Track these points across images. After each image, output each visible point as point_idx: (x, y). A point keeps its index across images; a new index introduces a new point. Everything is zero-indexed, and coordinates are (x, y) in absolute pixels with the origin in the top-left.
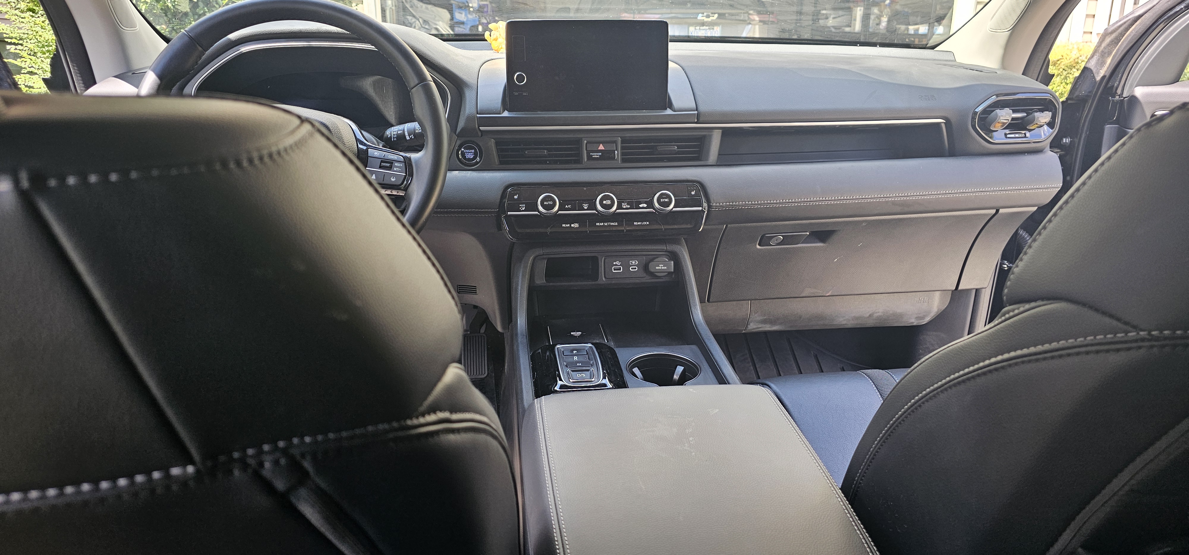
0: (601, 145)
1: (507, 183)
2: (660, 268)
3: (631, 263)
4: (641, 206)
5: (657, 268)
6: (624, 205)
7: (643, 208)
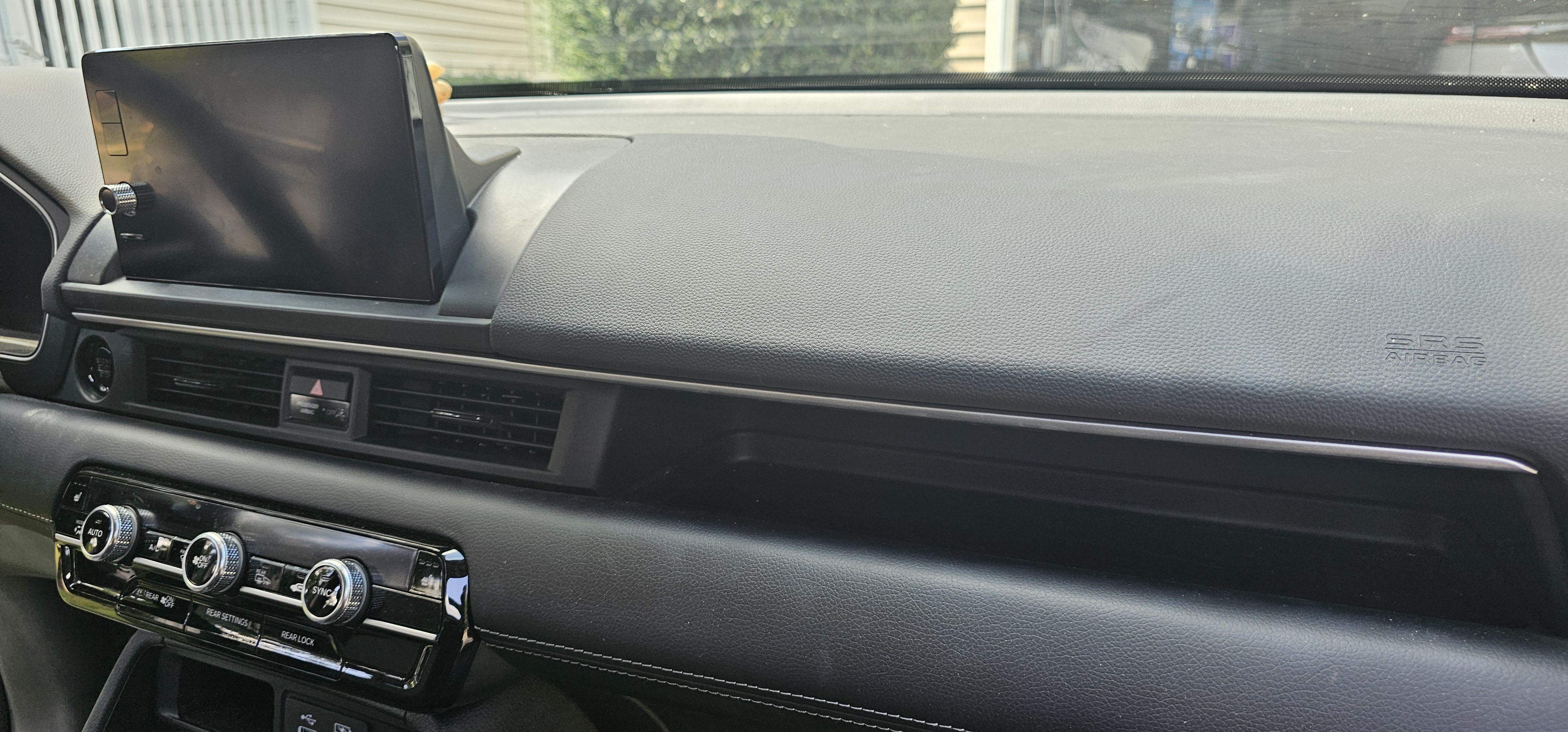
0: (320, 380)
4: (292, 587)
6: (261, 578)
7: (294, 594)
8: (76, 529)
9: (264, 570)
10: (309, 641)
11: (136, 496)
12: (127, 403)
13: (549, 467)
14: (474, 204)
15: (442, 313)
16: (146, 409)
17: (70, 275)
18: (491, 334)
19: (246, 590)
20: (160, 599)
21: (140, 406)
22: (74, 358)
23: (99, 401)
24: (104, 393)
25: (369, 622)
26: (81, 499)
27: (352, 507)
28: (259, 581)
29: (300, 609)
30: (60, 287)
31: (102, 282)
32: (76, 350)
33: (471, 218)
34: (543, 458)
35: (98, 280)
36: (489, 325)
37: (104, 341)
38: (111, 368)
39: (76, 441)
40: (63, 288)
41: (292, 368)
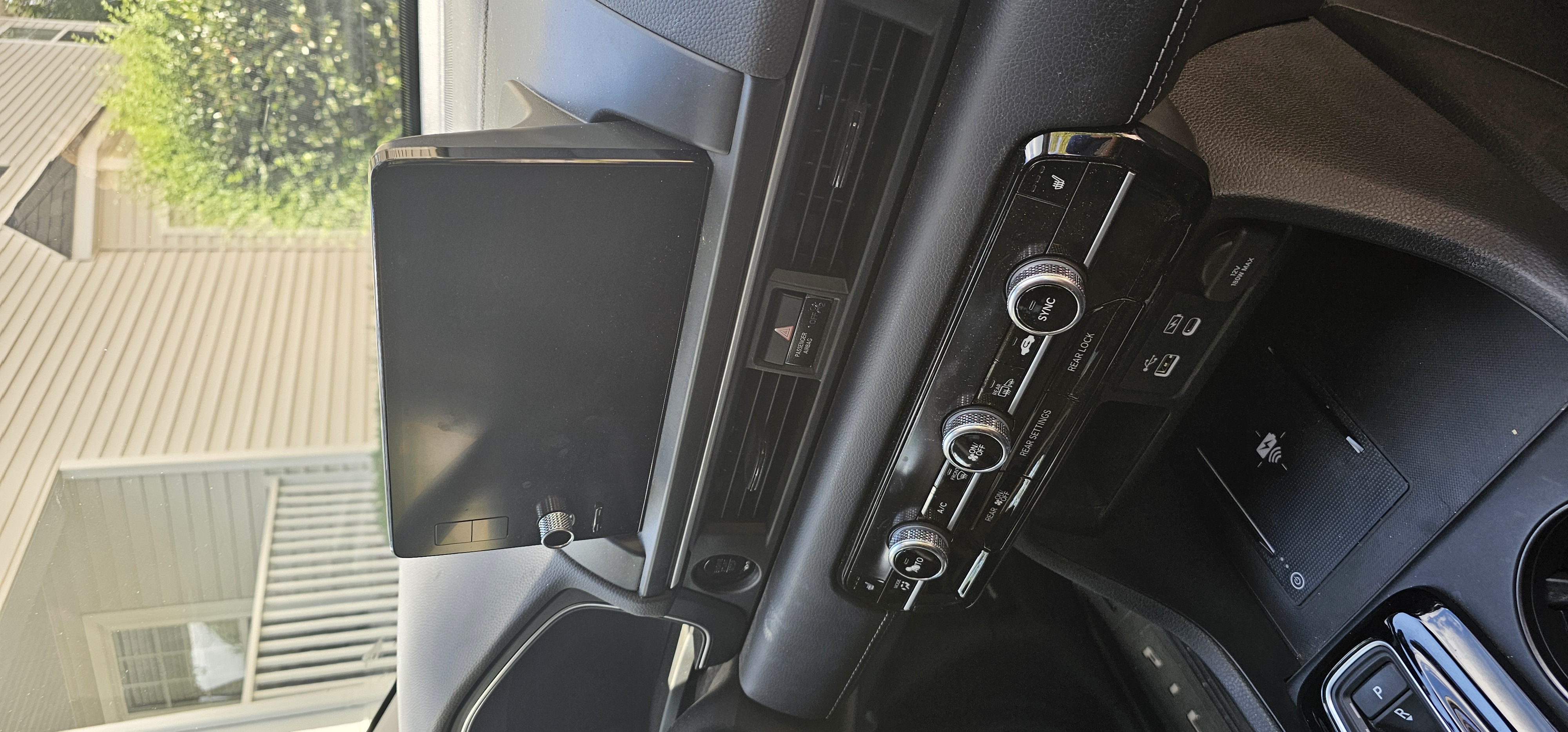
0: (776, 330)
1: (827, 579)
2: (1241, 274)
3: (1171, 330)
4: (1025, 351)
5: (1235, 283)
6: (1002, 390)
7: (1034, 348)
8: (904, 589)
9: (995, 386)
10: (1088, 339)
11: (880, 526)
12: (768, 543)
13: (930, 33)
14: (584, 118)
15: (728, 148)
16: (777, 522)
17: (633, 588)
18: (766, 77)
19: (1011, 409)
20: (996, 506)
21: (772, 529)
22: (714, 595)
23: (760, 570)
24: (752, 566)
25: (1087, 261)
26: (872, 583)
27: (943, 281)
28: (1007, 392)
29: (1055, 338)
30: (644, 598)
31: (643, 554)
32: (705, 592)
33: (605, 117)
34: (915, 40)
35: (641, 559)
36: (753, 77)
37: (697, 565)
38: (727, 557)
39: (807, 588)
40: (645, 595)
41: (756, 362)
